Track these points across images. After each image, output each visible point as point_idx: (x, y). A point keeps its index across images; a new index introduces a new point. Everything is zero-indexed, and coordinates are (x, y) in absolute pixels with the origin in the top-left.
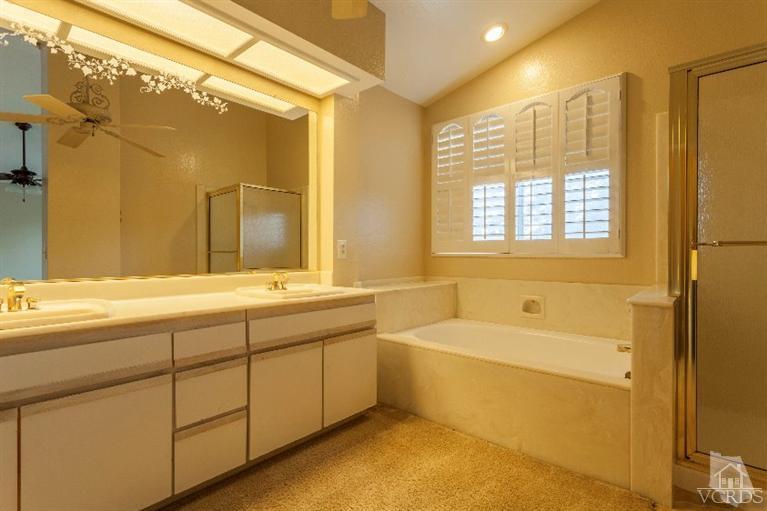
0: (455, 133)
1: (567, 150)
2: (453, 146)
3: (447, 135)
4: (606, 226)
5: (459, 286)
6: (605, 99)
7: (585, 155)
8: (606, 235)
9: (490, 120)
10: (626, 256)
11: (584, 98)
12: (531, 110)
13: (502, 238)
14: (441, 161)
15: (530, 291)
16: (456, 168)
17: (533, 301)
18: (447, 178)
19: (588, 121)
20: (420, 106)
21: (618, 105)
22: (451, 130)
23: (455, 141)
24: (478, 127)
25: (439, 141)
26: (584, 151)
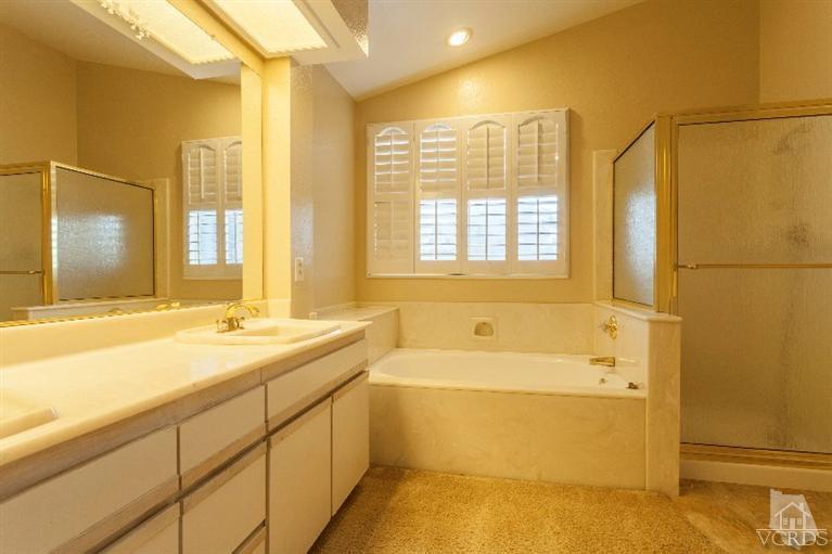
0: (399, 137)
1: (519, 174)
2: (395, 153)
3: (387, 138)
4: (554, 249)
5: (402, 311)
6: (553, 130)
7: (536, 180)
8: (555, 257)
9: (441, 130)
10: (570, 277)
11: (535, 125)
12: (484, 127)
13: (454, 258)
14: (380, 168)
15: (482, 313)
16: (398, 178)
17: (485, 323)
18: (389, 188)
19: (539, 147)
20: (352, 99)
21: (565, 137)
22: (393, 134)
23: (398, 148)
24: (426, 136)
25: (377, 145)
26: (536, 176)
